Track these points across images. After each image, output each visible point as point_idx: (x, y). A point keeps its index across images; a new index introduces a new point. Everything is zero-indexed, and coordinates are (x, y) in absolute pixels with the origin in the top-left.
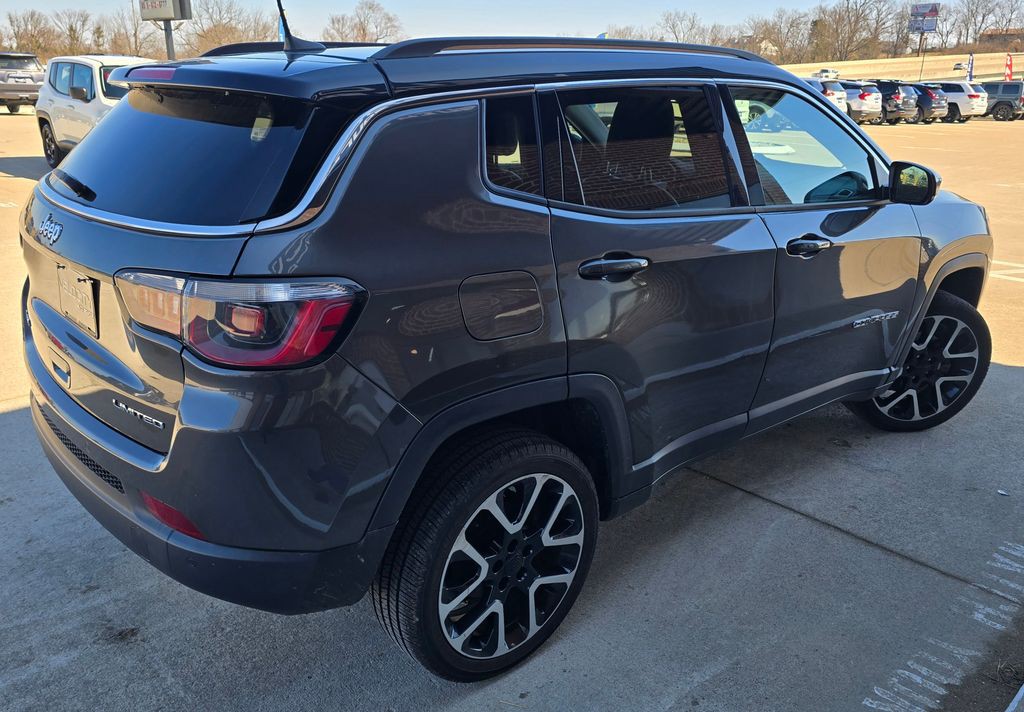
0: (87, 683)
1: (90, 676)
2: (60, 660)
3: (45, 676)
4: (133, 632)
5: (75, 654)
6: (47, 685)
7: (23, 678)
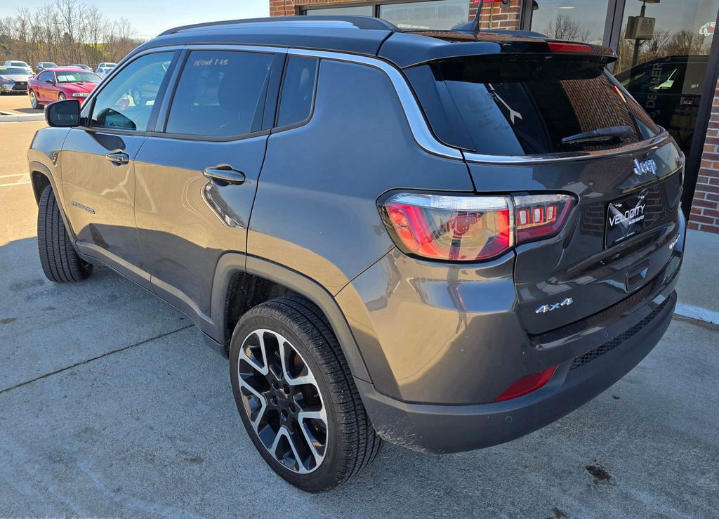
0: (651, 475)
1: (644, 475)
2: (644, 497)
3: (663, 498)
4: (590, 469)
5: (633, 491)
6: (669, 494)
7: (674, 510)
